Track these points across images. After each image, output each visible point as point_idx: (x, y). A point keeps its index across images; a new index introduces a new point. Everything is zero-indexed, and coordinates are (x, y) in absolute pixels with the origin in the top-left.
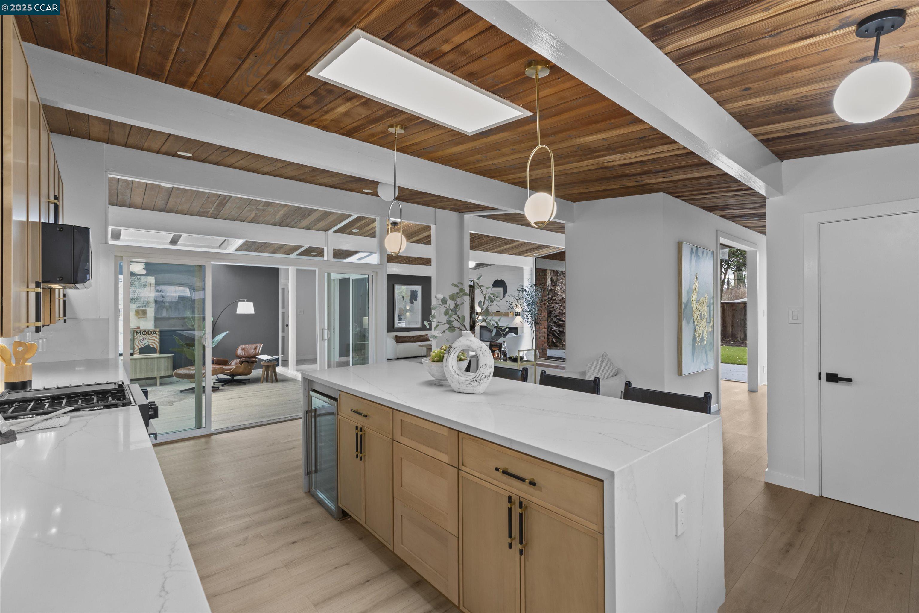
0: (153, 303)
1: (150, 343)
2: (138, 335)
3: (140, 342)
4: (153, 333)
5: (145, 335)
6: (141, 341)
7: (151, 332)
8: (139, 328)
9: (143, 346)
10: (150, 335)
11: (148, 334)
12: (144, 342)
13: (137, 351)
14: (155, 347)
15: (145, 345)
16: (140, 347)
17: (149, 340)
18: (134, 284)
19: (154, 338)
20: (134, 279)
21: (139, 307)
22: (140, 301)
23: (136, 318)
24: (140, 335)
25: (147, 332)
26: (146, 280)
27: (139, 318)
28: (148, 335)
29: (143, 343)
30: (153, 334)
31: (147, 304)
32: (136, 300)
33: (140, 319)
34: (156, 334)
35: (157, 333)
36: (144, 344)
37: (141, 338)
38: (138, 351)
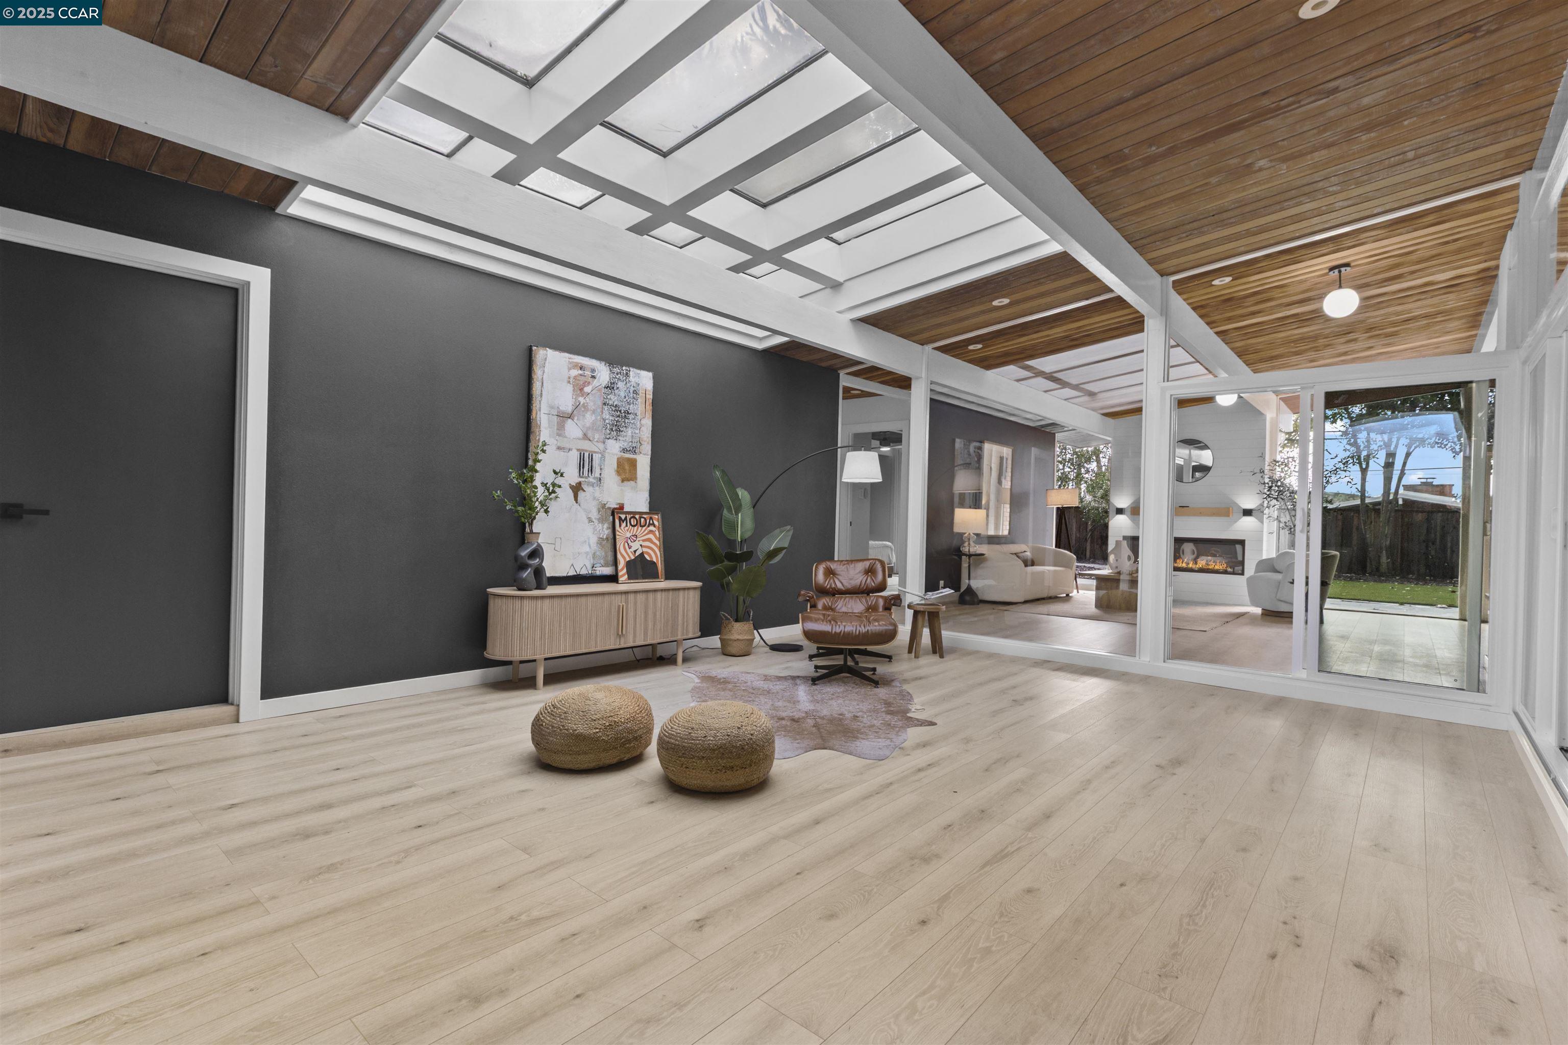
0: (648, 443)
1: (645, 550)
2: (622, 527)
3: (626, 544)
4: (648, 521)
5: (634, 526)
6: (629, 542)
7: (645, 519)
8: (621, 507)
9: (633, 558)
10: (644, 528)
11: (641, 526)
12: (635, 546)
13: (622, 569)
14: (655, 560)
15: (637, 554)
16: (628, 559)
17: (644, 541)
18: (618, 388)
19: (651, 536)
20: (617, 374)
21: (624, 450)
22: (626, 436)
23: (617, 479)
24: (627, 526)
25: (636, 519)
26: (637, 380)
27: (623, 481)
28: (640, 528)
29: (633, 549)
30: (648, 526)
31: (639, 444)
32: (620, 431)
33: (626, 482)
34: (654, 525)
35: (656, 523)
36: (635, 552)
37: (628, 535)
38: (625, 570)
